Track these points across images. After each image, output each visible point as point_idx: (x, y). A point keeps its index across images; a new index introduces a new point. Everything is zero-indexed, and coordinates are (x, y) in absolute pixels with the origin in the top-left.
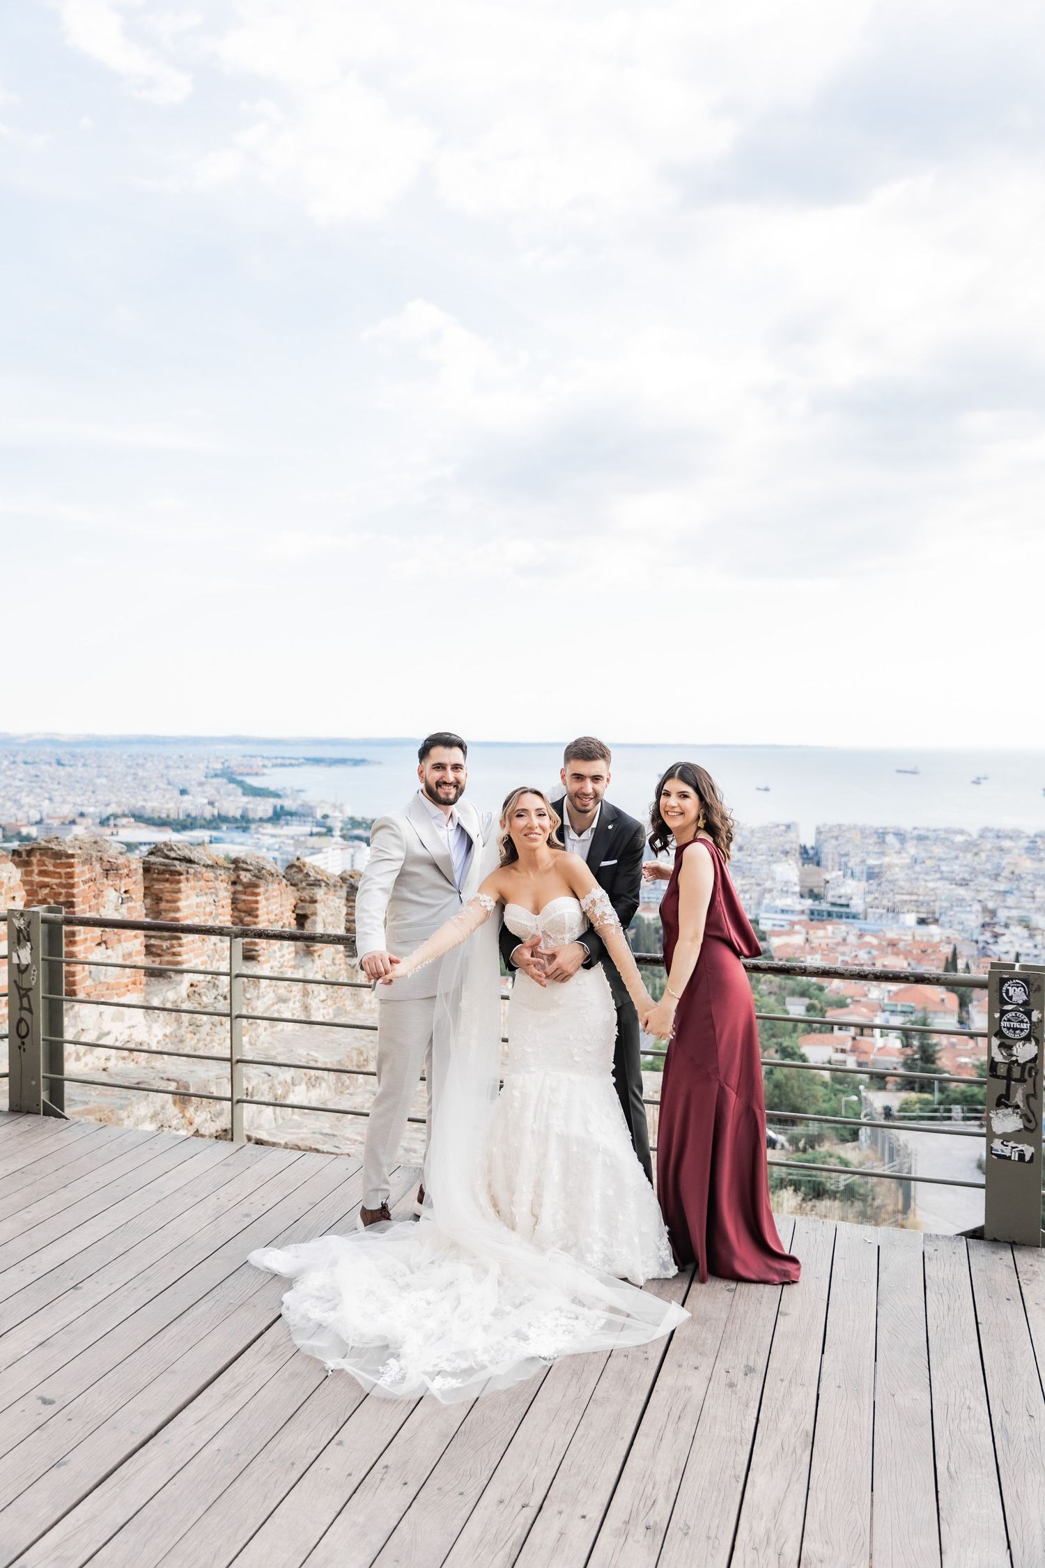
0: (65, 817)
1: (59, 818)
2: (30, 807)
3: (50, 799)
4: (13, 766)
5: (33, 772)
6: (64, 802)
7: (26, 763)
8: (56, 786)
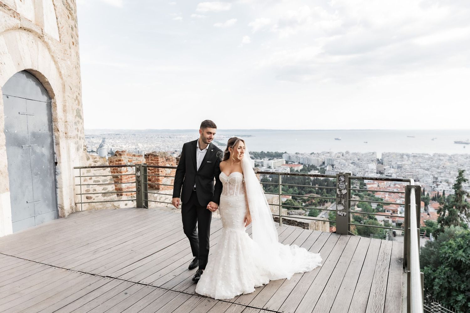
0: (172, 152)
1: (170, 152)
2: (163, 149)
3: (168, 147)
4: (158, 138)
5: (163, 140)
6: (171, 148)
7: (161, 137)
8: (169, 143)
